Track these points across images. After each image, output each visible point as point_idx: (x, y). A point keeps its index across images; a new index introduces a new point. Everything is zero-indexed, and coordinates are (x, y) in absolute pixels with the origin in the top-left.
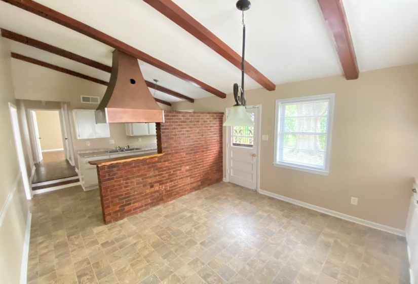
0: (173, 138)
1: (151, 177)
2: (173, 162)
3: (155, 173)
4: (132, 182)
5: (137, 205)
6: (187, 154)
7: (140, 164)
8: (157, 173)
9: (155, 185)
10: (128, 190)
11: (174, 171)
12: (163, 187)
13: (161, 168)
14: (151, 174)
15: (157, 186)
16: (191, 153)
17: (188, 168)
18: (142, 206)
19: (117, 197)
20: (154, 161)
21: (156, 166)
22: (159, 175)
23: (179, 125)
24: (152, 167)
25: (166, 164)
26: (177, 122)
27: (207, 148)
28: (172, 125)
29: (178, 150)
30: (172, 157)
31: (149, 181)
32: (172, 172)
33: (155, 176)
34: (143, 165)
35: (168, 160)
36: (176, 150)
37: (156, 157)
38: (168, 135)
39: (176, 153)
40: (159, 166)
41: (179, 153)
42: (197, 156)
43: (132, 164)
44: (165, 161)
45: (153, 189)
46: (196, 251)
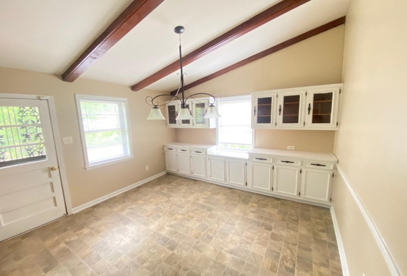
46: (184, 251)
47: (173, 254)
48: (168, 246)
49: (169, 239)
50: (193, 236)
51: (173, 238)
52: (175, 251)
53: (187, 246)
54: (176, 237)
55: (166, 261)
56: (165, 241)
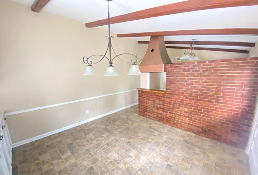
0: (175, 83)
1: (157, 104)
2: (173, 101)
3: (160, 102)
4: (148, 102)
5: (150, 114)
6: (186, 98)
7: (153, 95)
8: (161, 103)
9: (160, 109)
10: (147, 105)
11: (173, 107)
12: (165, 114)
13: (164, 101)
14: (158, 102)
15: (161, 111)
16: (193, 99)
17: (186, 110)
18: (152, 117)
19: (143, 106)
20: (160, 95)
21: (161, 99)
22: (162, 105)
23: (182, 74)
24: (159, 98)
25: (168, 100)
26: (180, 71)
27: (218, 100)
28: (176, 74)
29: (179, 93)
30: (172, 96)
31: (157, 105)
32: (172, 107)
33: (160, 104)
34: (154, 96)
35: (169, 98)
36: (177, 92)
37: (162, 93)
38: (171, 81)
39: (176, 95)
40: (162, 99)
41: (179, 95)
42: (200, 104)
43: (149, 93)
44: (167, 98)
45: (158, 111)
46: (123, 140)
47: (129, 140)
48: (131, 144)
49: (131, 147)
50: (117, 146)
51: (128, 147)
52: (127, 140)
53: (121, 142)
54: (127, 148)
55: (132, 137)
56: (133, 147)
